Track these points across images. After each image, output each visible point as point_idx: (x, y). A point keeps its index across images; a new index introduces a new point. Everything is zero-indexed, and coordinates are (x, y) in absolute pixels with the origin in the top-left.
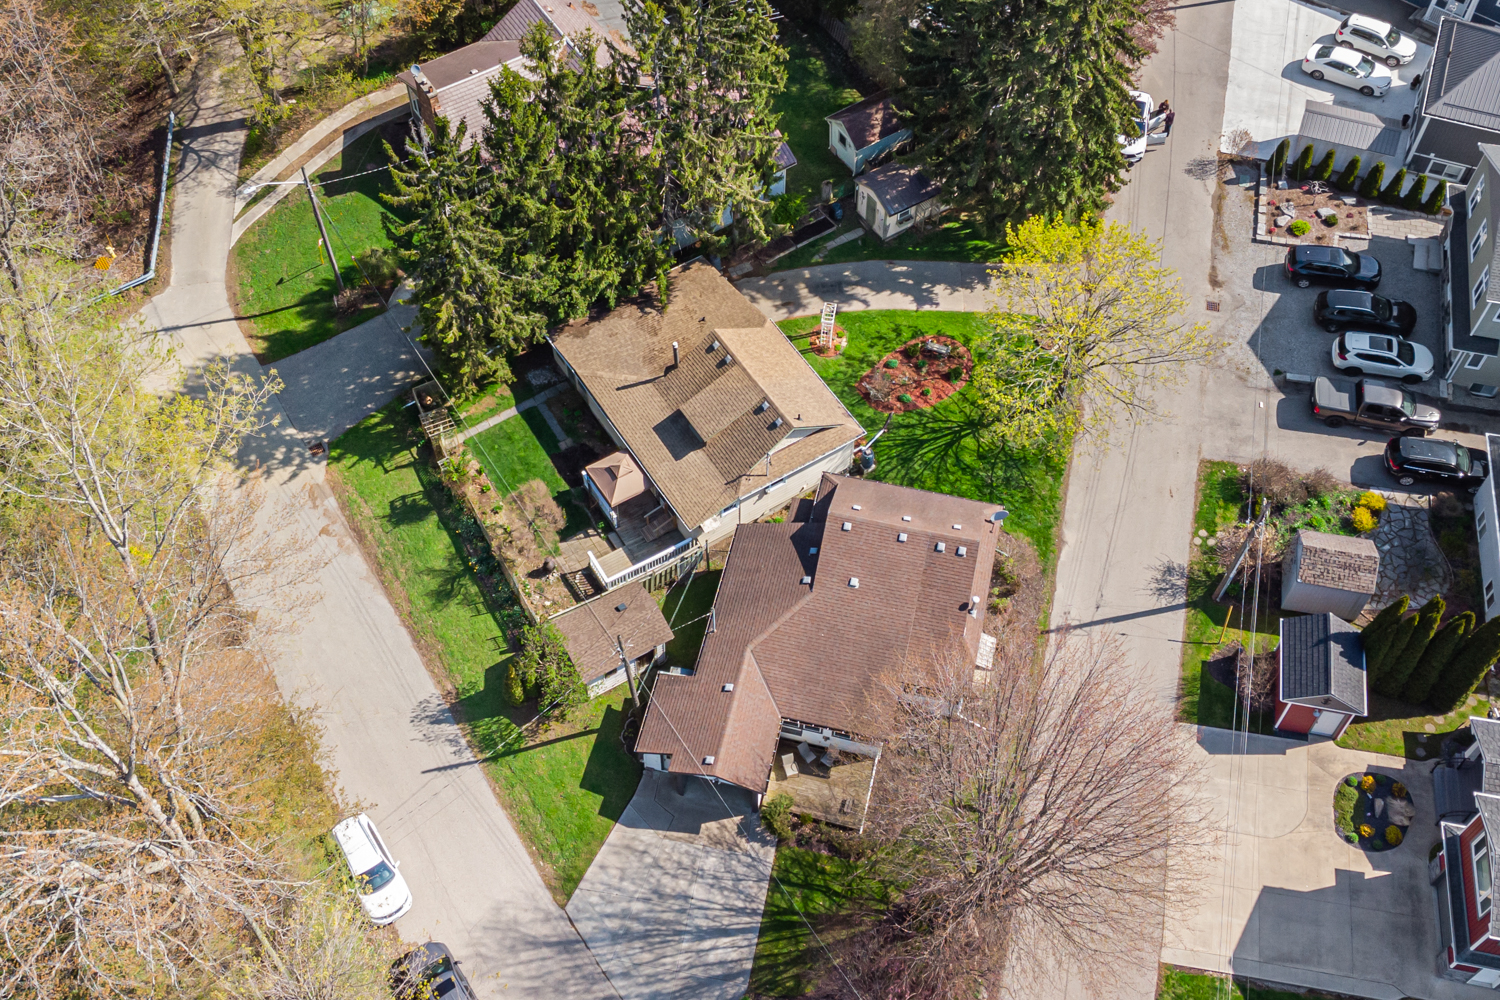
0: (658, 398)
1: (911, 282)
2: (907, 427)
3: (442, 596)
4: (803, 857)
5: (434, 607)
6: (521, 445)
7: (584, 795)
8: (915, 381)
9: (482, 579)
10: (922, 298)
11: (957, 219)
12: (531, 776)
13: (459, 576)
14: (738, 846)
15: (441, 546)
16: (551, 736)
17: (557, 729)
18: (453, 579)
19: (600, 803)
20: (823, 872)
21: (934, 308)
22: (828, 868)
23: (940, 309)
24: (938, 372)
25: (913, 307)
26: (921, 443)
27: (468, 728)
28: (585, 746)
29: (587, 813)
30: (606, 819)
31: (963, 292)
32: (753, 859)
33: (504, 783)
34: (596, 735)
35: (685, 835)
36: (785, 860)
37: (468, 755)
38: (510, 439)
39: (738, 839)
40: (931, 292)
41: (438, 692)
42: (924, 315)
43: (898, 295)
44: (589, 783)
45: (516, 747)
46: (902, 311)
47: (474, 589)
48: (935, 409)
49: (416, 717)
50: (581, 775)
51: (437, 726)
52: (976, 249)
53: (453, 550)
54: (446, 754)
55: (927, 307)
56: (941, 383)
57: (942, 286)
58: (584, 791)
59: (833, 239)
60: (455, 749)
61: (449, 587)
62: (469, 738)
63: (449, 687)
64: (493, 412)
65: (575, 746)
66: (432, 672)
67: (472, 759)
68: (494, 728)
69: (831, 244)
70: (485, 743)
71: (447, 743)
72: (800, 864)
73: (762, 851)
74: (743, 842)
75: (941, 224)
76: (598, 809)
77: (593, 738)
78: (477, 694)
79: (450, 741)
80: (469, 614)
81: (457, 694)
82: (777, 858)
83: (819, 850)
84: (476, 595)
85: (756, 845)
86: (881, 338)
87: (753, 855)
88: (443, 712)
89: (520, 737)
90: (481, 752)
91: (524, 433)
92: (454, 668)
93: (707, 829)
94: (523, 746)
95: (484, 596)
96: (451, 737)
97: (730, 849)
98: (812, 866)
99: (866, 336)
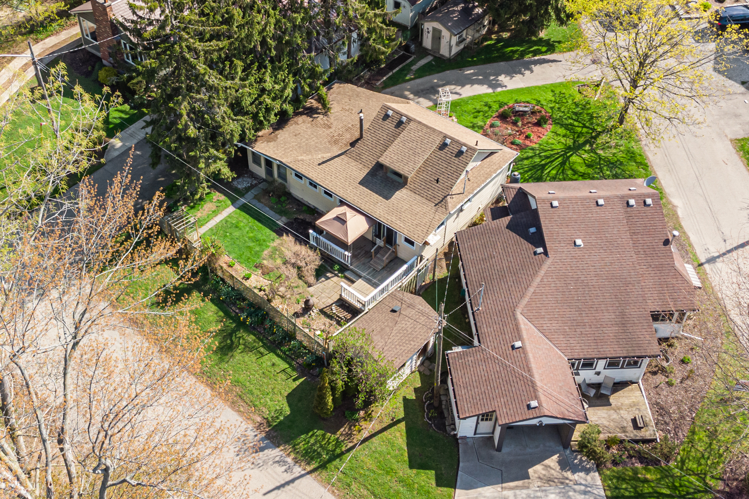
0: (354, 163)
1: (481, 77)
2: (527, 158)
3: (226, 349)
4: (624, 473)
5: (221, 360)
6: (248, 229)
7: (417, 475)
8: (517, 131)
9: (254, 328)
10: (494, 85)
11: (491, 39)
12: (362, 471)
13: (234, 331)
14: (567, 479)
15: (210, 314)
16: (365, 434)
17: (368, 428)
18: (230, 335)
19: (434, 477)
20: (646, 481)
21: (504, 89)
22: (648, 476)
23: (508, 88)
24: (529, 123)
25: (490, 91)
26: (543, 167)
27: (289, 448)
28: (398, 434)
29: (426, 488)
30: (445, 489)
31: (518, 77)
32: (586, 486)
33: (340, 485)
34: (404, 423)
35: (519, 483)
36: (611, 480)
37: (298, 470)
38: (237, 227)
39: (565, 474)
40: (498, 80)
41: (250, 426)
42: (500, 93)
43: (476, 86)
44: (416, 463)
45: (338, 451)
46: (484, 94)
47: (251, 338)
48: (540, 145)
49: (239, 451)
50: (406, 458)
51: (261, 453)
52: (514, 52)
53: (221, 314)
54: (279, 475)
55: (499, 89)
56: (535, 129)
57: (503, 76)
58: (415, 471)
59: (415, 64)
60: (284, 468)
61: (229, 341)
62: (293, 455)
63: (259, 419)
64: (215, 213)
65: (390, 437)
66: (239, 411)
67: (303, 472)
68: (312, 441)
69: (414, 68)
70: (308, 456)
71: (276, 465)
72: (624, 480)
73: (589, 478)
74: (569, 474)
75: (482, 43)
76: (433, 482)
77: (402, 425)
78: (285, 418)
79: (278, 462)
80: (254, 358)
81: (268, 422)
82: (603, 481)
83: (633, 464)
84: (255, 341)
85: (582, 474)
86: (479, 112)
87: (583, 482)
88: (262, 440)
89: (338, 443)
90: (309, 464)
91: (246, 220)
92: (257, 403)
93: (535, 472)
94: (344, 449)
95: (262, 341)
96: (277, 459)
97: (562, 483)
98: (635, 478)
99: (469, 113)
